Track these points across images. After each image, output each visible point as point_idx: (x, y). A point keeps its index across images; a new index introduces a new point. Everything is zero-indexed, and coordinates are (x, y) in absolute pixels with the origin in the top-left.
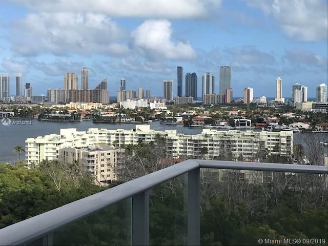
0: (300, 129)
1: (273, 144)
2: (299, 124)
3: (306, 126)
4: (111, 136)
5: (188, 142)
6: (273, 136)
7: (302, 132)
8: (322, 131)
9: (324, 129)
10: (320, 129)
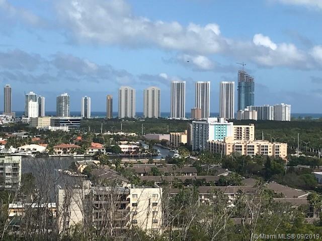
0: (33, 153)
2: (32, 147)
3: (41, 148)
7: (36, 157)
8: (61, 154)
9: (65, 153)
10: (59, 153)
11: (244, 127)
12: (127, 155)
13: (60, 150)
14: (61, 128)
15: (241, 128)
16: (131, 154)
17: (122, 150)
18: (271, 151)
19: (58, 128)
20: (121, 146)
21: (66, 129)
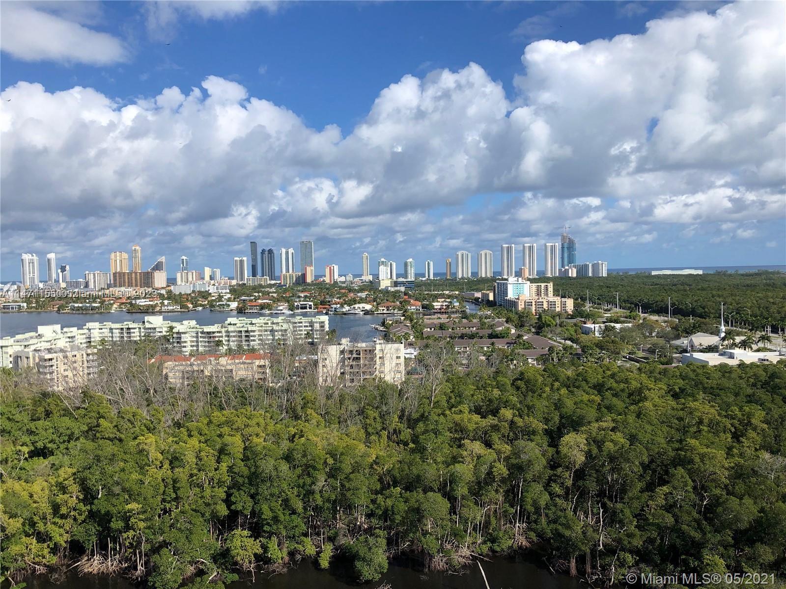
0: (362, 311)
1: (305, 330)
2: (361, 305)
3: (368, 307)
4: (114, 331)
5: (200, 335)
6: (305, 322)
8: (385, 312)
9: (388, 310)
10: (383, 310)
11: (543, 285)
12: (439, 311)
13: (383, 308)
14: (398, 288)
15: (541, 286)
16: (442, 310)
17: (435, 307)
18: (559, 306)
19: (396, 288)
20: (434, 304)
21: (403, 289)
